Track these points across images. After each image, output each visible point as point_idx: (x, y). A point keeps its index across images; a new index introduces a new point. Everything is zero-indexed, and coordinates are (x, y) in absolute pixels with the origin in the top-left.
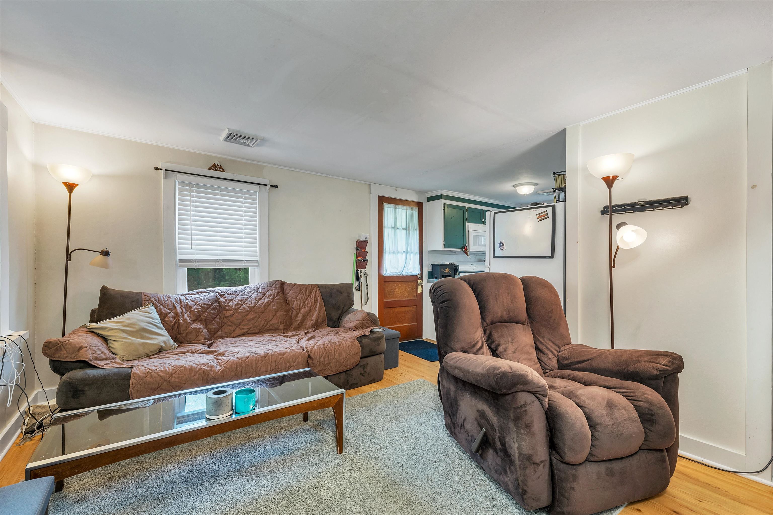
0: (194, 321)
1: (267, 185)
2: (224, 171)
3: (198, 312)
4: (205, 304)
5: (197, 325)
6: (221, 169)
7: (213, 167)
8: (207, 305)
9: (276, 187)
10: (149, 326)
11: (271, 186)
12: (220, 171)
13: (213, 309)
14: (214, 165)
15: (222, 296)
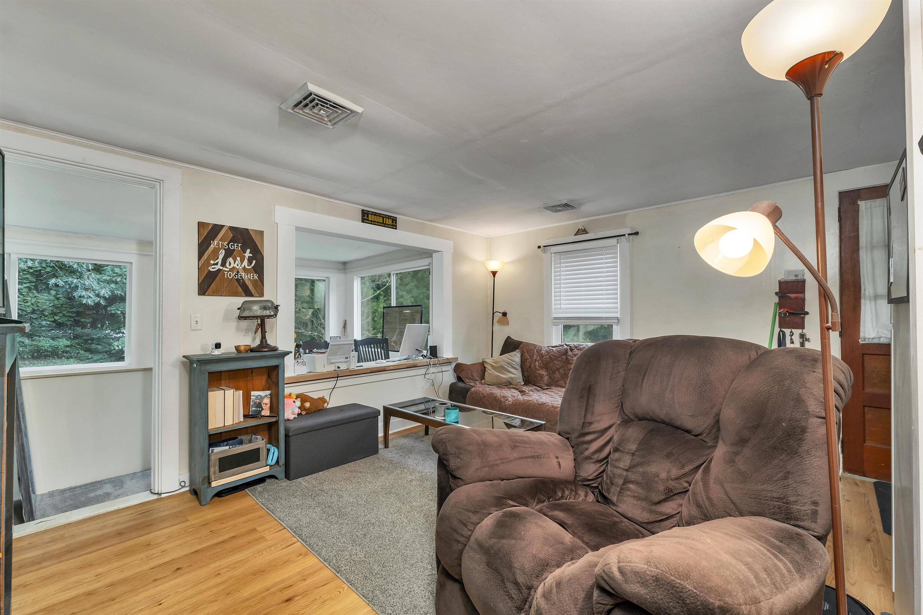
0: (542, 368)
1: (624, 235)
2: (587, 233)
3: (546, 361)
4: (553, 356)
5: (543, 372)
6: (584, 231)
7: (579, 232)
8: (555, 356)
9: (637, 233)
10: (507, 366)
11: (629, 234)
12: (584, 234)
13: (560, 361)
14: (579, 230)
15: (572, 350)
